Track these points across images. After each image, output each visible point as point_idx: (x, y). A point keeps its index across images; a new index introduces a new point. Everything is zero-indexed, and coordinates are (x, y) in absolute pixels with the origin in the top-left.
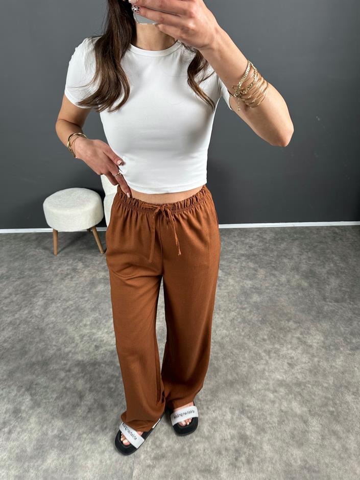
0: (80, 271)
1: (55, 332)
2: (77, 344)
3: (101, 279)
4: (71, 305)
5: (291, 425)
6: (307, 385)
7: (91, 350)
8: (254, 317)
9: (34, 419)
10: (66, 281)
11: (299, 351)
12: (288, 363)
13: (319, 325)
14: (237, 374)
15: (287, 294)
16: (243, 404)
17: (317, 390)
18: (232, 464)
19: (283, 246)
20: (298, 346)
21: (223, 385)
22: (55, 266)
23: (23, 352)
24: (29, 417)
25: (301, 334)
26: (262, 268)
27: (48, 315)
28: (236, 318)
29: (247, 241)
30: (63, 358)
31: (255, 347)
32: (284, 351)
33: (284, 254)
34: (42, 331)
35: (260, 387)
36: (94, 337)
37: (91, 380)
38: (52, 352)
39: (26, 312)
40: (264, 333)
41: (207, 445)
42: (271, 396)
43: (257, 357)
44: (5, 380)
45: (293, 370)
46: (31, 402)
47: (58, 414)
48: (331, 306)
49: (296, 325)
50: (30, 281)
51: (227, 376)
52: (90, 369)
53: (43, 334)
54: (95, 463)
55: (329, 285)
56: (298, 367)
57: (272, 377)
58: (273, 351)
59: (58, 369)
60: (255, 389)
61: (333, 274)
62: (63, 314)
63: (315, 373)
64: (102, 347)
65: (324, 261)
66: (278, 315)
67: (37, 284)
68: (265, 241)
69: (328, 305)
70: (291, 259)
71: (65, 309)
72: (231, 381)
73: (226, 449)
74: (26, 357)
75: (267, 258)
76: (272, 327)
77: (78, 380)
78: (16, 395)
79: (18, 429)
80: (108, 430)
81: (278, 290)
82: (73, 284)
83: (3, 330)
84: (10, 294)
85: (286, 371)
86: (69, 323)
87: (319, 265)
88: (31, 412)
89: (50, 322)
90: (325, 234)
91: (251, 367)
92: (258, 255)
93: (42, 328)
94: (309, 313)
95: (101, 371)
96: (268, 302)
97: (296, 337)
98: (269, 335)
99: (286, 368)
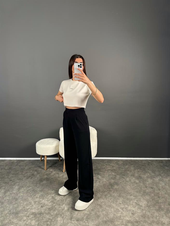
0: (35, 175)
1: (22, 200)
2: (32, 206)
3: (45, 178)
4: (31, 189)
6: (141, 222)
7: (39, 208)
8: (115, 194)
10: (29, 179)
11: (136, 208)
12: (131, 213)
13: (144, 197)
14: (108, 218)
15: (130, 185)
17: (146, 224)
19: (127, 167)
20: (136, 206)
21: (102, 223)
22: (24, 173)
25: (137, 201)
26: (118, 175)
28: (107, 195)
29: (111, 164)
30: (26, 211)
31: (116, 207)
32: (129, 208)
33: (127, 170)
35: (119, 223)
36: (41, 202)
37: (38, 221)
38: (20, 208)
40: (120, 200)
43: (117, 211)
45: (134, 216)
48: (149, 190)
49: (134, 197)
51: (103, 219)
52: (38, 216)
55: (148, 182)
56: (136, 215)
57: (125, 219)
58: (125, 208)
59: (23, 216)
60: (117, 224)
61: (149, 178)
62: (27, 193)
63: (144, 217)
64: (44, 207)
65: (145, 172)
66: (126, 194)
67: (16, 180)
68: (119, 165)
69: (148, 189)
70: (131, 171)
71: (28, 191)
72: (105, 221)
75: (120, 171)
76: (124, 198)
77: (32, 220)
81: (126, 184)
86: (29, 196)
87: (143, 174)
89: (20, 196)
90: (144, 162)
91: (115, 215)
92: (116, 170)
93: (16, 199)
94: (140, 193)
95: (44, 217)
97: (135, 202)
98: (123, 201)
99: (131, 215)
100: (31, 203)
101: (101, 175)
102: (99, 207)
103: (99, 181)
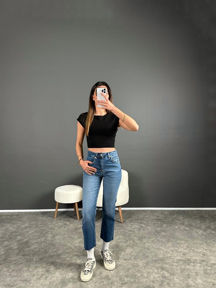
0: (68, 225)
1: (61, 245)
2: (73, 249)
4: (67, 236)
5: (187, 273)
8: (164, 240)
9: (57, 273)
10: (62, 228)
14: (158, 258)
15: (179, 232)
16: (162, 267)
18: (160, 285)
19: (174, 216)
21: (152, 261)
22: (54, 223)
23: (46, 252)
24: (55, 272)
25: (188, 245)
26: (165, 223)
27: (55, 240)
29: (156, 214)
30: (67, 254)
31: (165, 249)
32: (180, 250)
33: (175, 219)
34: (54, 245)
35: (170, 261)
38: (61, 252)
39: (43, 239)
40: (170, 244)
41: (147, 279)
42: (176, 264)
43: (167, 252)
44: (39, 261)
45: (186, 256)
46: (55, 268)
47: (70, 271)
50: (42, 229)
51: (152, 258)
52: (83, 257)
53: (54, 246)
54: (92, 286)
56: (188, 255)
57: (175, 258)
58: (175, 250)
59: (66, 257)
60: (167, 262)
66: (175, 239)
67: (46, 229)
68: (165, 214)
70: (179, 220)
71: (63, 238)
72: (155, 260)
73: (156, 281)
74: (48, 253)
75: (167, 220)
76: (173, 243)
77: (77, 260)
78: (46, 266)
79: (50, 276)
80: (96, 276)
81: (174, 231)
82: (66, 229)
83: (33, 245)
84: (33, 233)
85: (182, 257)
86: (67, 242)
87: (194, 223)
88: (55, 271)
89: (57, 242)
91: (165, 255)
92: (162, 219)
96: (170, 235)
97: (186, 246)
98: (172, 245)
99: (182, 255)
100: (71, 248)
101: (144, 224)
102: (146, 250)
103: (143, 228)
